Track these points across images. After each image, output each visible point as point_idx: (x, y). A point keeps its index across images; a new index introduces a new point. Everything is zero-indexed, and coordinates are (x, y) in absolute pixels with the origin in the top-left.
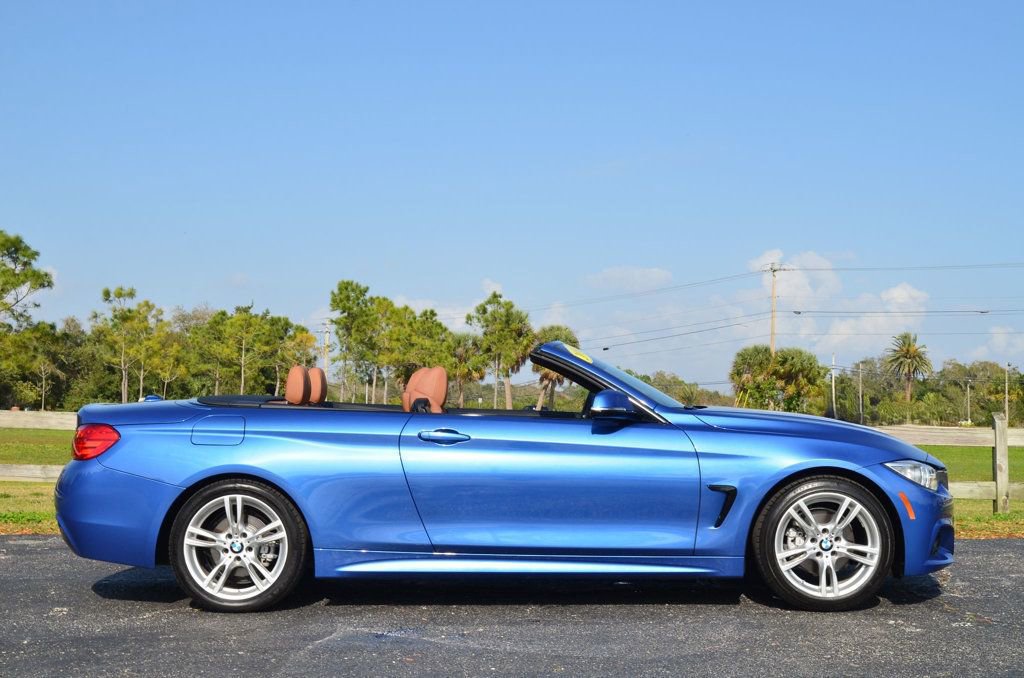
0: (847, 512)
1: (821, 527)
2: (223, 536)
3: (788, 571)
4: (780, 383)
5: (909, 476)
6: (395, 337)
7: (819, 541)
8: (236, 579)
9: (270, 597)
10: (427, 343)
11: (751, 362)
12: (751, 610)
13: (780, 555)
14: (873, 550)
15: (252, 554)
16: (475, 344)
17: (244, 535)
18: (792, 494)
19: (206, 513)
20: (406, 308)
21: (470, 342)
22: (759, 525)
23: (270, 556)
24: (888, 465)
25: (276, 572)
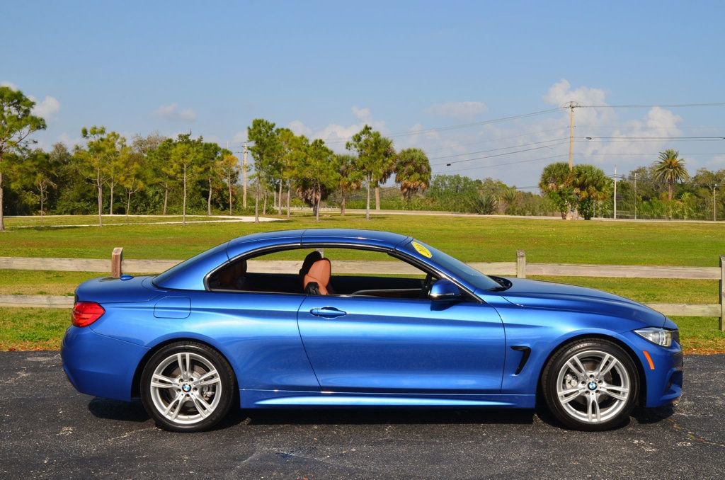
0: (607, 363)
1: (589, 374)
2: (177, 380)
3: (566, 404)
4: (577, 190)
5: (651, 339)
6: (294, 158)
7: (587, 383)
8: (187, 409)
9: (210, 422)
10: (318, 164)
11: (555, 174)
12: (541, 430)
13: (560, 393)
14: (625, 390)
15: (197, 393)
16: (353, 163)
17: (192, 380)
18: (569, 352)
19: (165, 364)
20: (303, 137)
21: (350, 161)
22: (546, 372)
23: (210, 393)
24: (636, 331)
25: (214, 405)
